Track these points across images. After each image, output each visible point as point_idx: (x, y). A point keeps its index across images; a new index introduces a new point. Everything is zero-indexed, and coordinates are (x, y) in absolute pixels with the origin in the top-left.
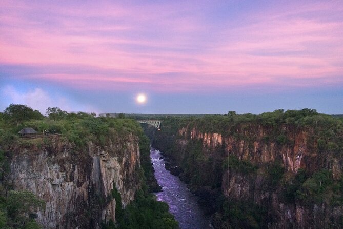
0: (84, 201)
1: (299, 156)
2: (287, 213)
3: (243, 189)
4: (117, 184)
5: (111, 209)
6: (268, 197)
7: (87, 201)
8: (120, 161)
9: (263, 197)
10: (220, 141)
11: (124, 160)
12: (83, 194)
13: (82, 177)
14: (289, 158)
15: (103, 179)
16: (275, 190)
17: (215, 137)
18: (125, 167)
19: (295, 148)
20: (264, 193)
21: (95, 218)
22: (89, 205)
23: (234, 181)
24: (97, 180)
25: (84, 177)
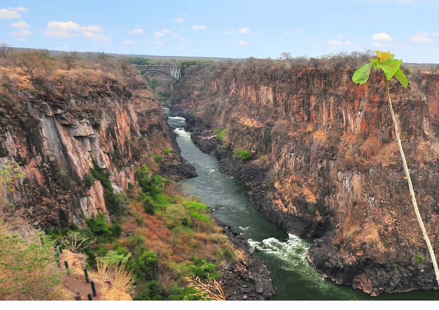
0: (38, 186)
1: (359, 113)
2: (345, 182)
3: (298, 159)
4: (98, 161)
5: (95, 196)
6: (325, 166)
7: (46, 186)
8: (96, 126)
9: (319, 166)
10: (271, 97)
11: (104, 124)
12: (34, 176)
13: (24, 149)
14: (349, 115)
15: (70, 153)
16: (333, 156)
17: (263, 91)
18: (108, 135)
19: (356, 102)
20: (321, 162)
21: (67, 208)
22: (50, 190)
23: (286, 150)
24: (57, 155)
25: (30, 150)
